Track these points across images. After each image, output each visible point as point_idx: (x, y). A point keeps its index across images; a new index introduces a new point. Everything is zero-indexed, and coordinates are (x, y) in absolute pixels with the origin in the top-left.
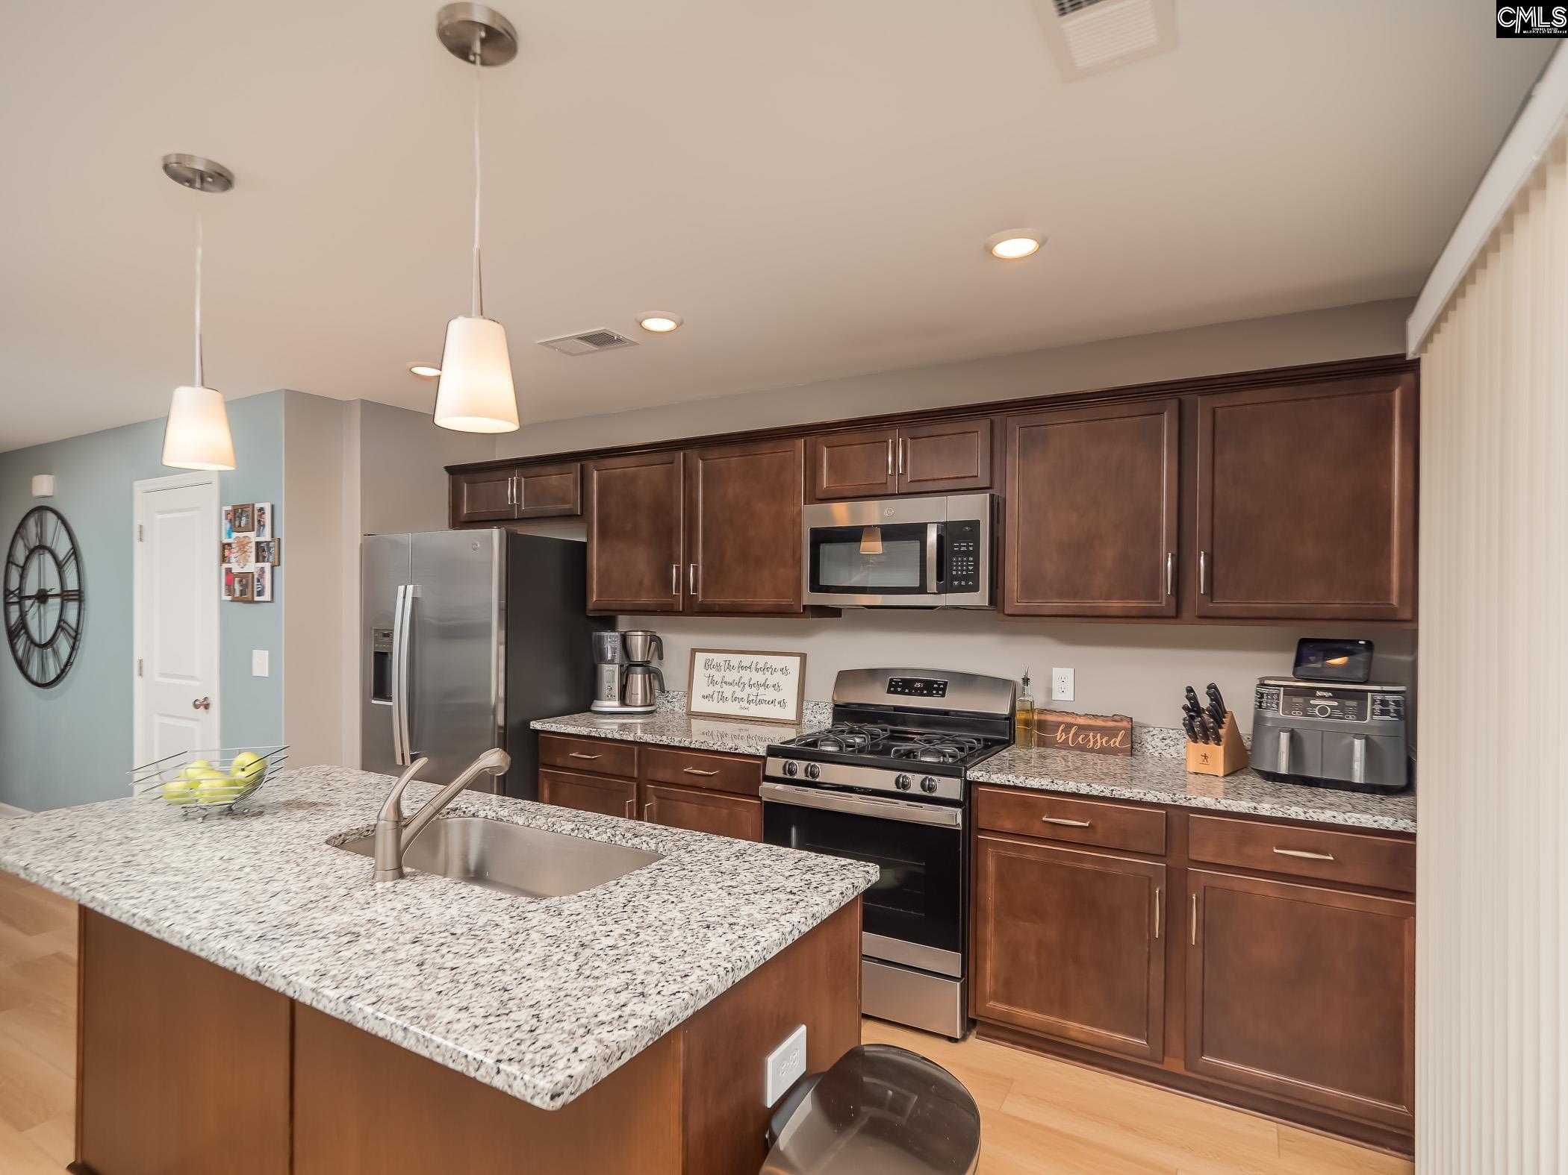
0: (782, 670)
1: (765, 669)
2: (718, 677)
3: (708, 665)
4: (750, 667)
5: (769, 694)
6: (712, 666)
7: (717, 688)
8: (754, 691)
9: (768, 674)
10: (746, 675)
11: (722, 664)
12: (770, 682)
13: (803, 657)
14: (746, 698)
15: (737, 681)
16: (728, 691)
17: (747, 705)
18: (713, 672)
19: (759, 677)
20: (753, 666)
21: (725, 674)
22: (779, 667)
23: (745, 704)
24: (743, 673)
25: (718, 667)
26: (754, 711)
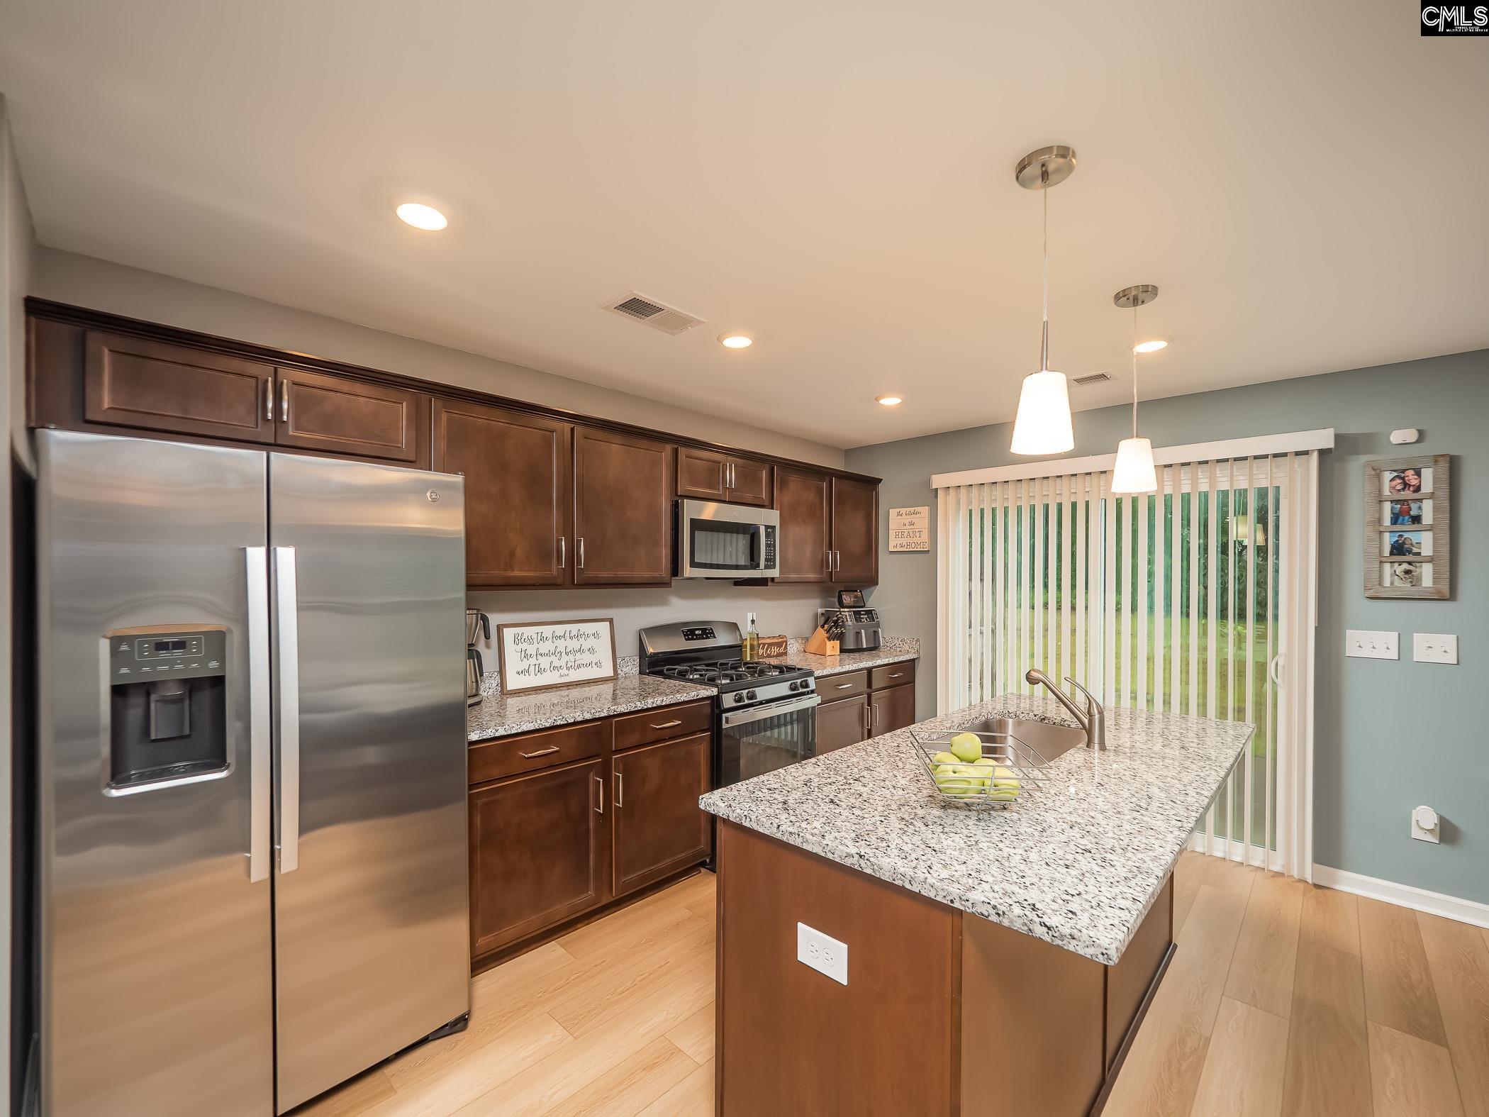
0: (594, 635)
1: (578, 636)
2: (531, 650)
3: (517, 640)
4: (564, 636)
5: (585, 658)
6: (523, 640)
7: (533, 661)
8: (571, 657)
9: (582, 640)
10: (561, 644)
11: (534, 636)
12: (585, 647)
13: (611, 621)
14: (564, 665)
15: (552, 650)
16: (544, 663)
17: (567, 672)
18: (525, 646)
19: (574, 644)
20: (567, 635)
21: (538, 646)
22: (590, 633)
23: (564, 671)
24: (558, 642)
25: (530, 640)
26: (575, 676)
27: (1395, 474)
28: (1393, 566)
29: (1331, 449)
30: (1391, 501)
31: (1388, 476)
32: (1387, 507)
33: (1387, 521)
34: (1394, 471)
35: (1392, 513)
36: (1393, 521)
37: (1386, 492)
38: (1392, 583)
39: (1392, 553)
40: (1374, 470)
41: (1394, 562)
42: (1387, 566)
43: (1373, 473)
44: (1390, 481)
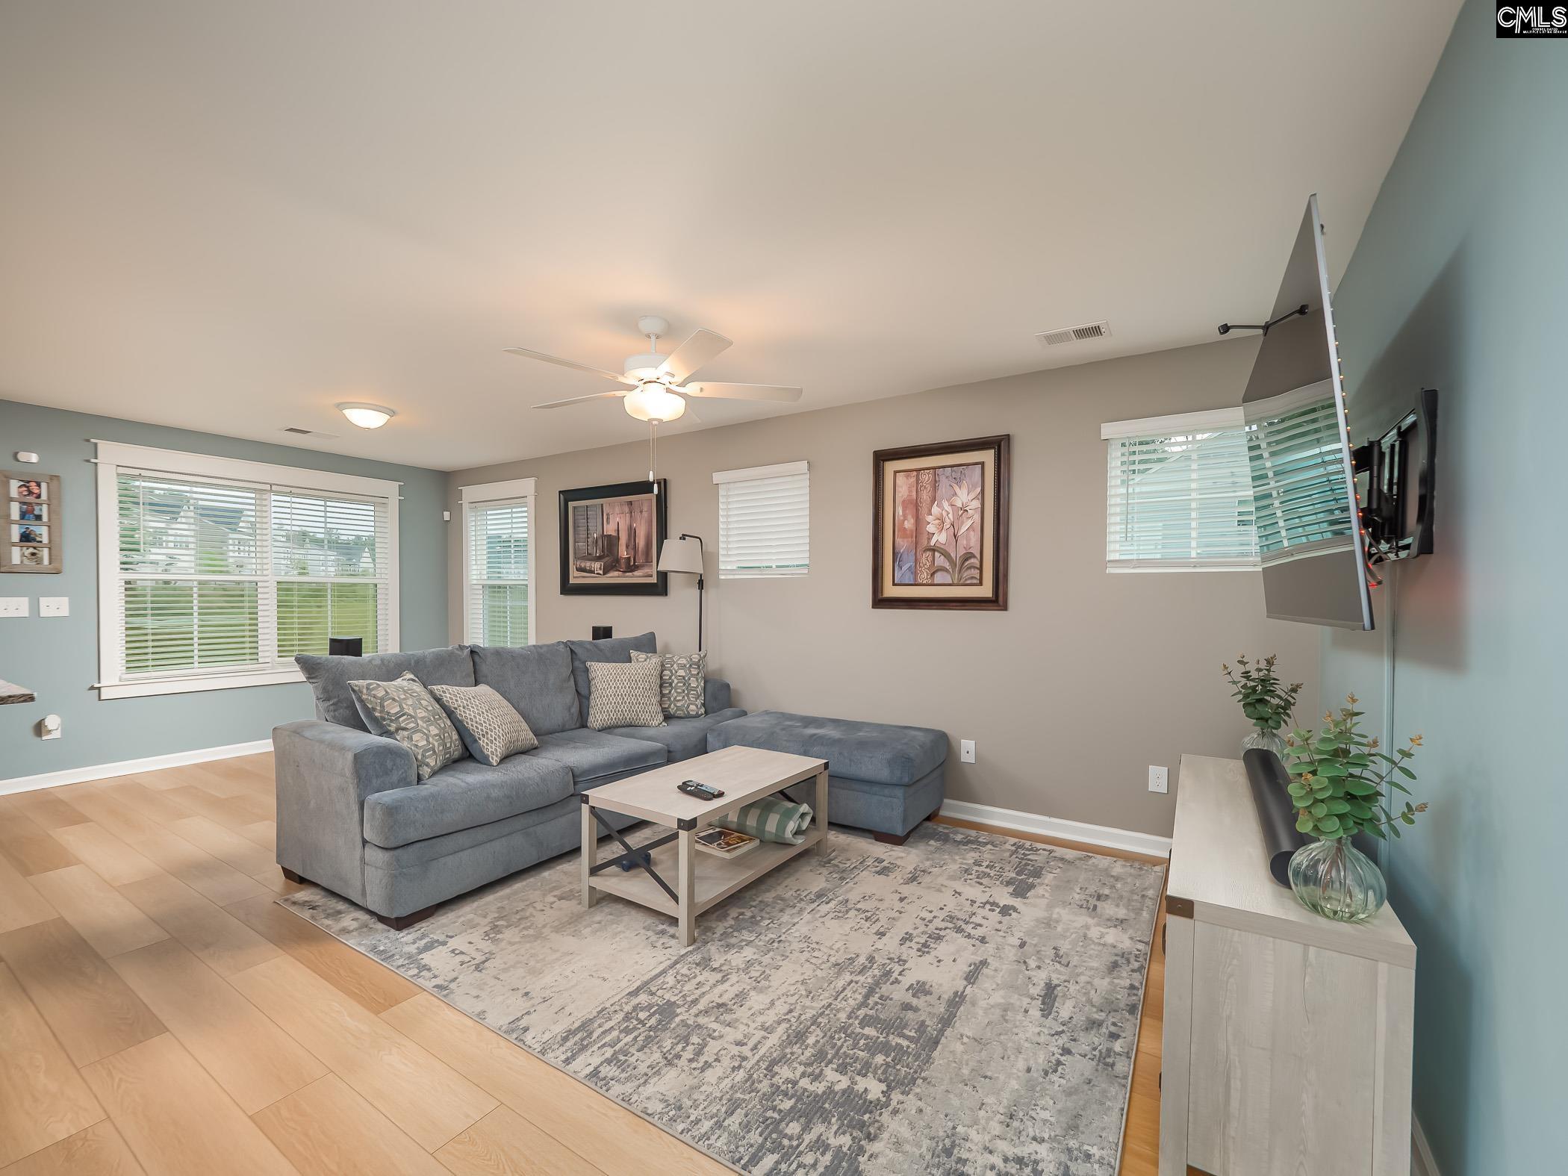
27: (21, 483)
28: (22, 549)
31: (15, 484)
32: (15, 506)
34: (22, 480)
35: (21, 511)
36: (21, 517)
39: (22, 540)
43: (4, 479)
44: (18, 487)
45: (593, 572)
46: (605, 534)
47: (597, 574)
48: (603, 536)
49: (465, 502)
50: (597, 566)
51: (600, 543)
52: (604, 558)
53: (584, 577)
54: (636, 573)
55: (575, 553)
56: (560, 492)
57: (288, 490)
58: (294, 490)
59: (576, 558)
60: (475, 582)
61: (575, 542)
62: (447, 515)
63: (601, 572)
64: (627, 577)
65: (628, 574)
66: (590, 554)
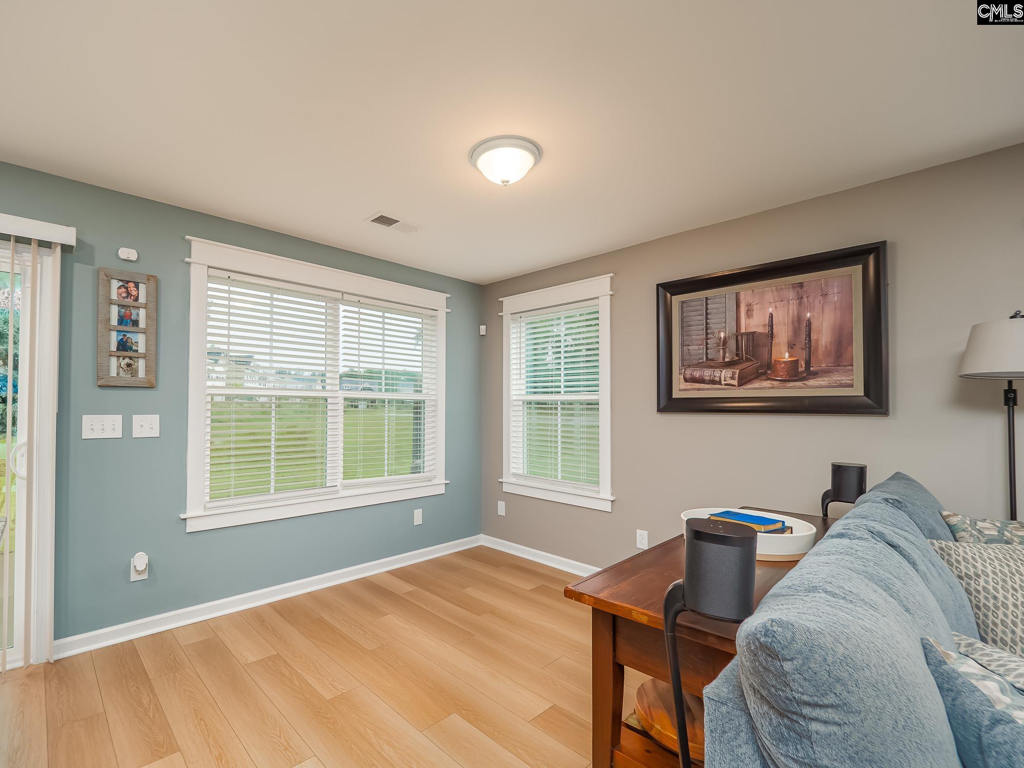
27: (121, 283)
28: (119, 360)
29: (72, 247)
30: (118, 305)
31: (115, 284)
32: (115, 310)
33: (114, 321)
34: (121, 281)
35: (119, 315)
36: (119, 323)
37: (114, 296)
38: (118, 374)
39: (118, 349)
40: (107, 276)
41: (120, 356)
42: (114, 361)
43: (106, 278)
44: (118, 288)
45: (720, 383)
46: (743, 330)
47: (726, 385)
48: (738, 335)
49: (506, 313)
50: (725, 374)
51: (732, 344)
52: (741, 363)
53: (699, 390)
54: (811, 382)
55: (683, 360)
56: (658, 285)
57: (356, 299)
58: (362, 300)
59: (684, 365)
60: (515, 398)
61: (683, 345)
62: (483, 328)
63: (735, 382)
64: (791, 388)
65: (791, 384)
66: (712, 360)
